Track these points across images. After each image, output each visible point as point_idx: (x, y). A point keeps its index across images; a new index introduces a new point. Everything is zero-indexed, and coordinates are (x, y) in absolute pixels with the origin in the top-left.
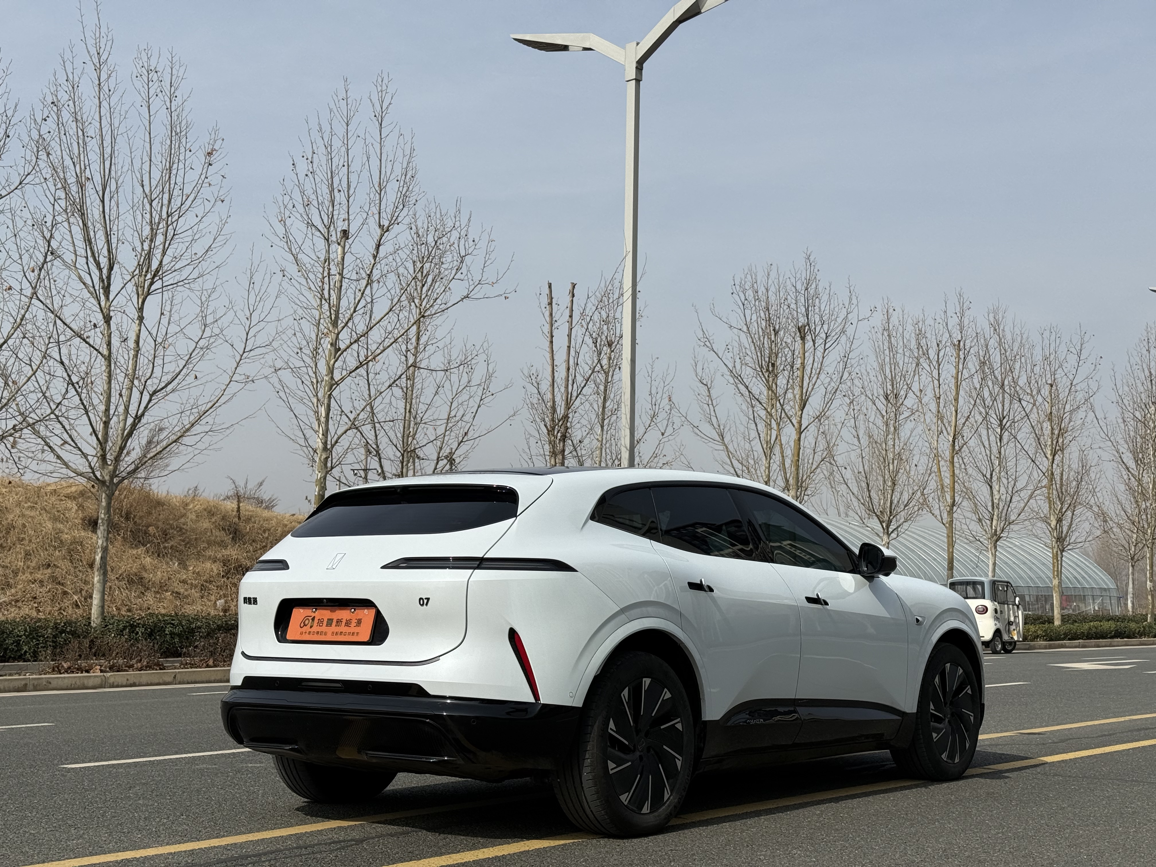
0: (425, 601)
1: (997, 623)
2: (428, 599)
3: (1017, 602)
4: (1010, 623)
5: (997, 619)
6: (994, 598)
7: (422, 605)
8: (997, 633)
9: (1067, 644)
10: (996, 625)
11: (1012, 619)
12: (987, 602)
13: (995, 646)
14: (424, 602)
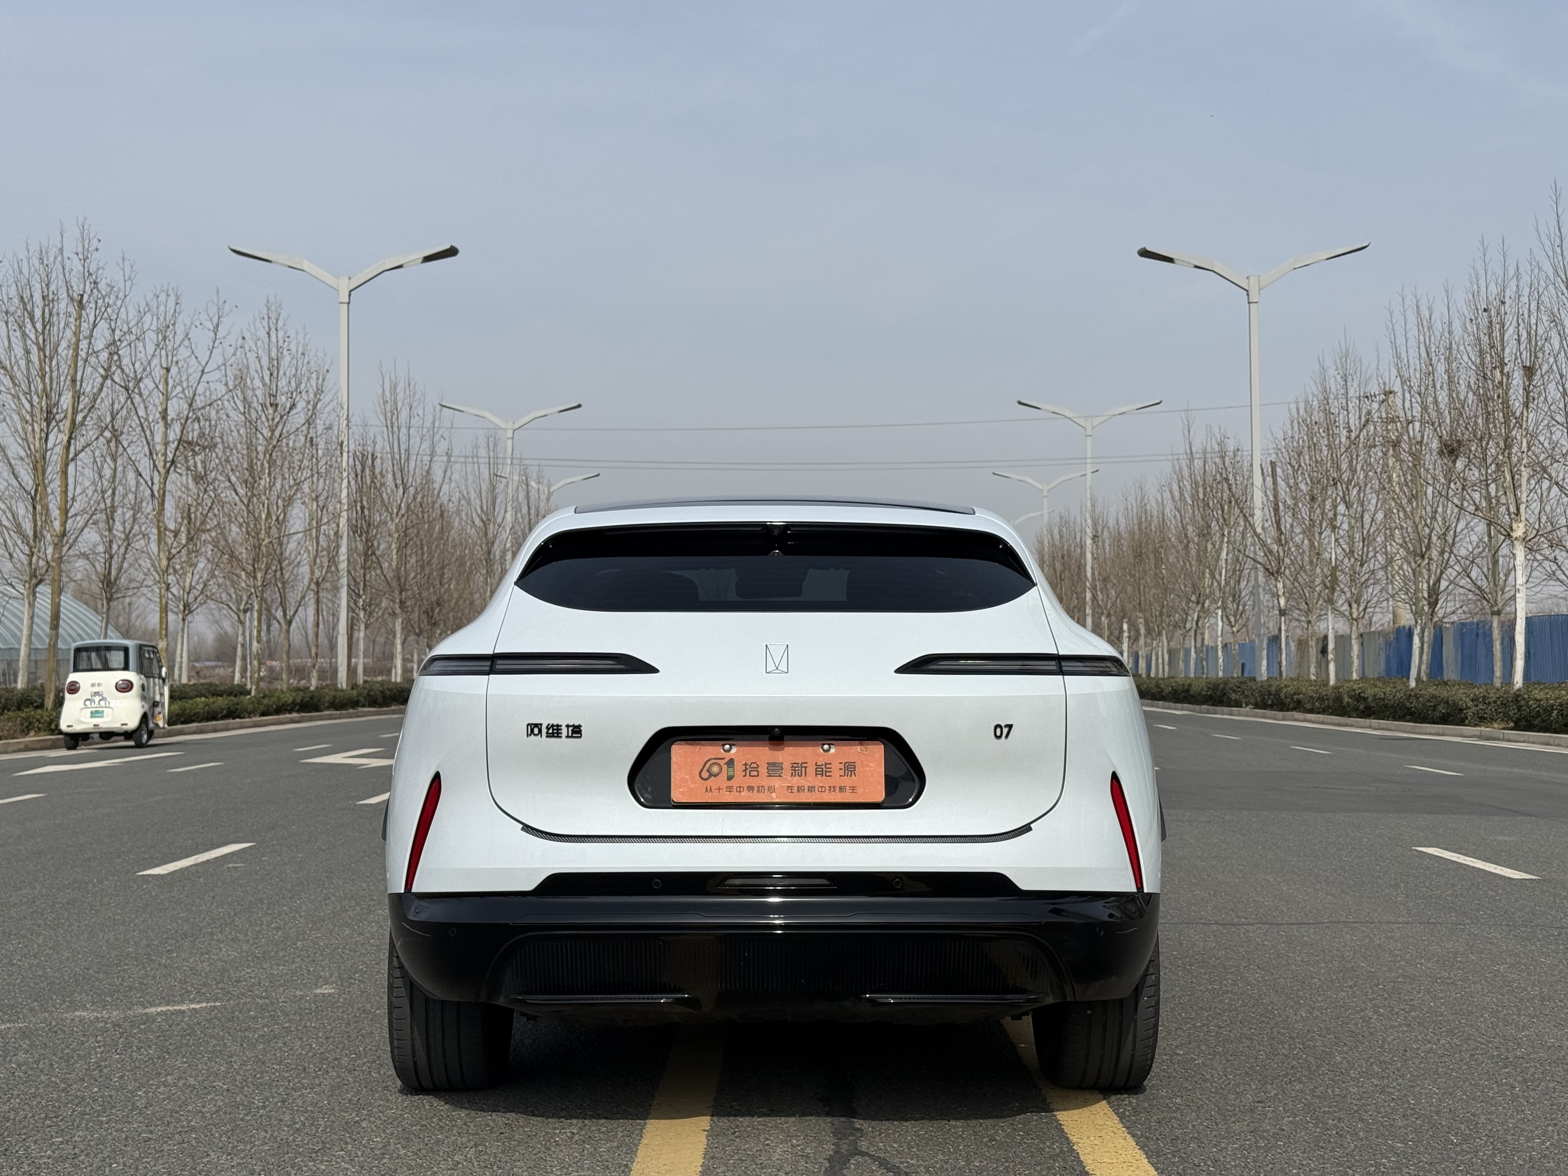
0: (1005, 730)
1: (144, 703)
2: (1010, 727)
3: (163, 674)
4: (155, 704)
5: (144, 698)
6: (141, 670)
7: (999, 737)
8: (145, 718)
9: (186, 730)
10: (143, 707)
11: (158, 698)
12: (131, 675)
13: (141, 736)
14: (1002, 731)
